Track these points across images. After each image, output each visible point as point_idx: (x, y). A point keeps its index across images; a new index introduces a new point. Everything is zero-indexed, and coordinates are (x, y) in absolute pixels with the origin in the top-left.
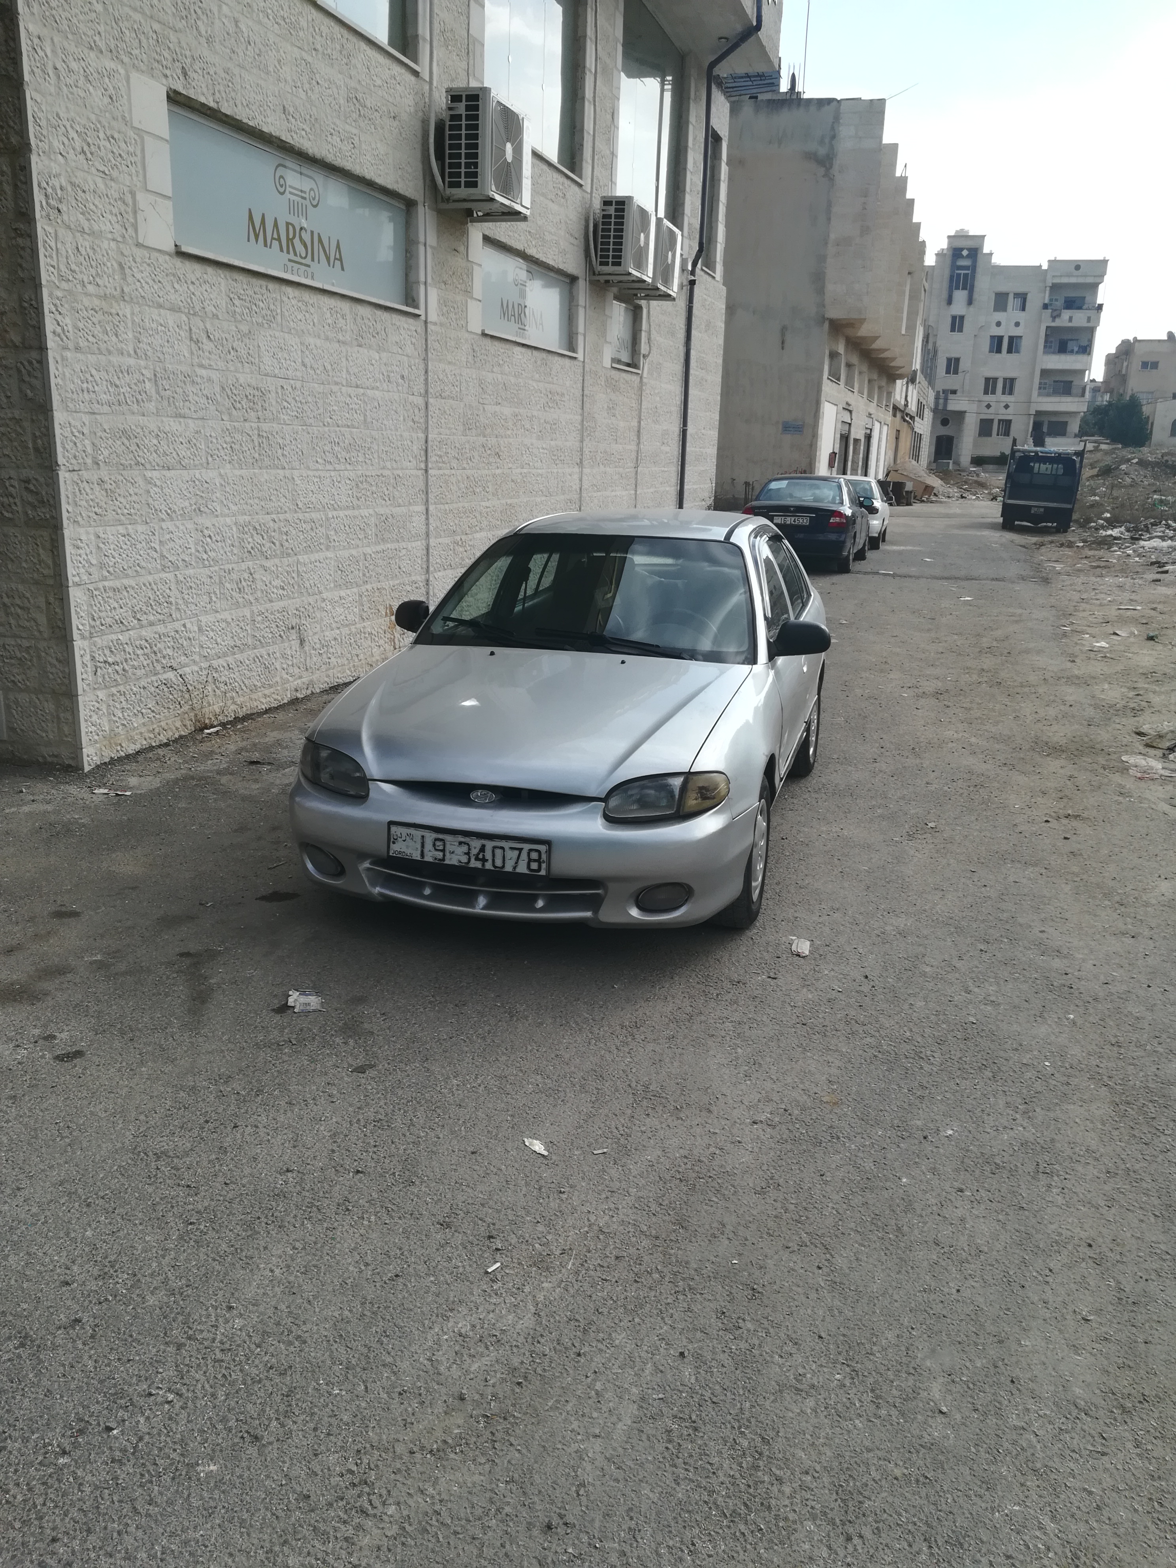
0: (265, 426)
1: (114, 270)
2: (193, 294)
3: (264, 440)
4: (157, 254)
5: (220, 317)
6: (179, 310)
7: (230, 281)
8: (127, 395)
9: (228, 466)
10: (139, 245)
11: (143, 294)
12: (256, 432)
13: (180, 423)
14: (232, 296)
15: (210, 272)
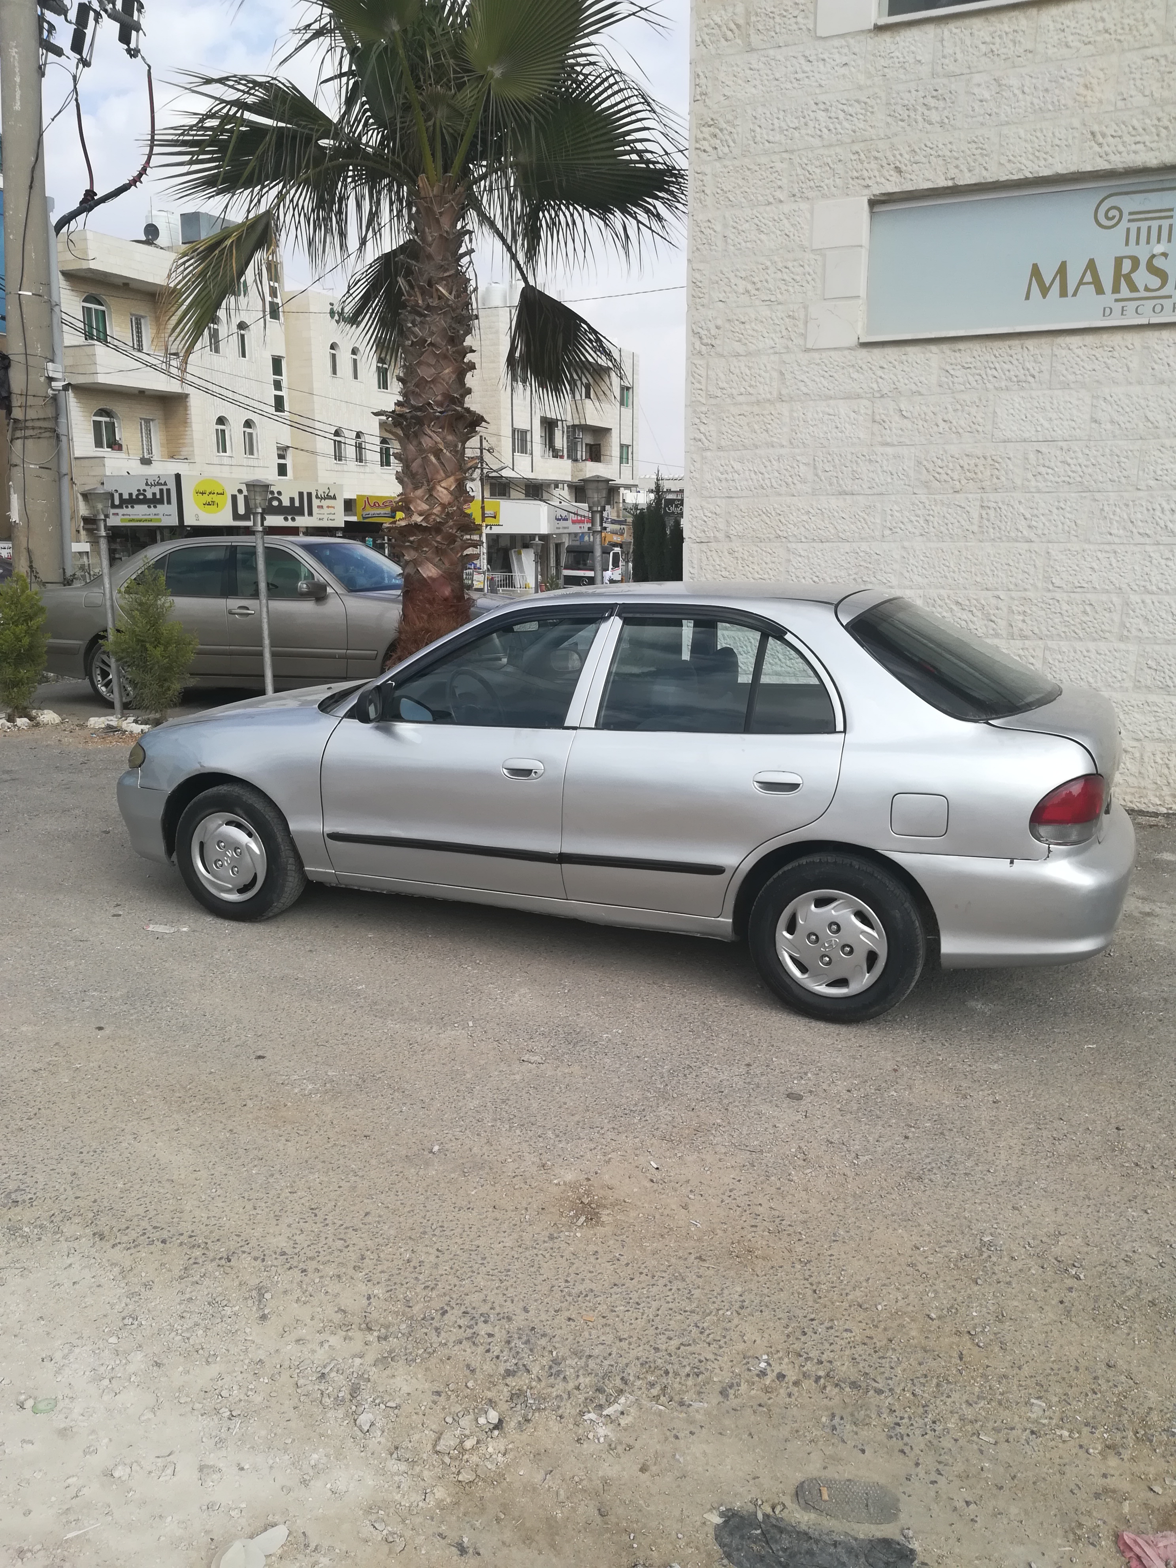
1: (771, 378)
2: (881, 377)
4: (832, 353)
6: (859, 397)
10: (807, 350)
11: (805, 390)
13: (845, 500)
15: (912, 351)
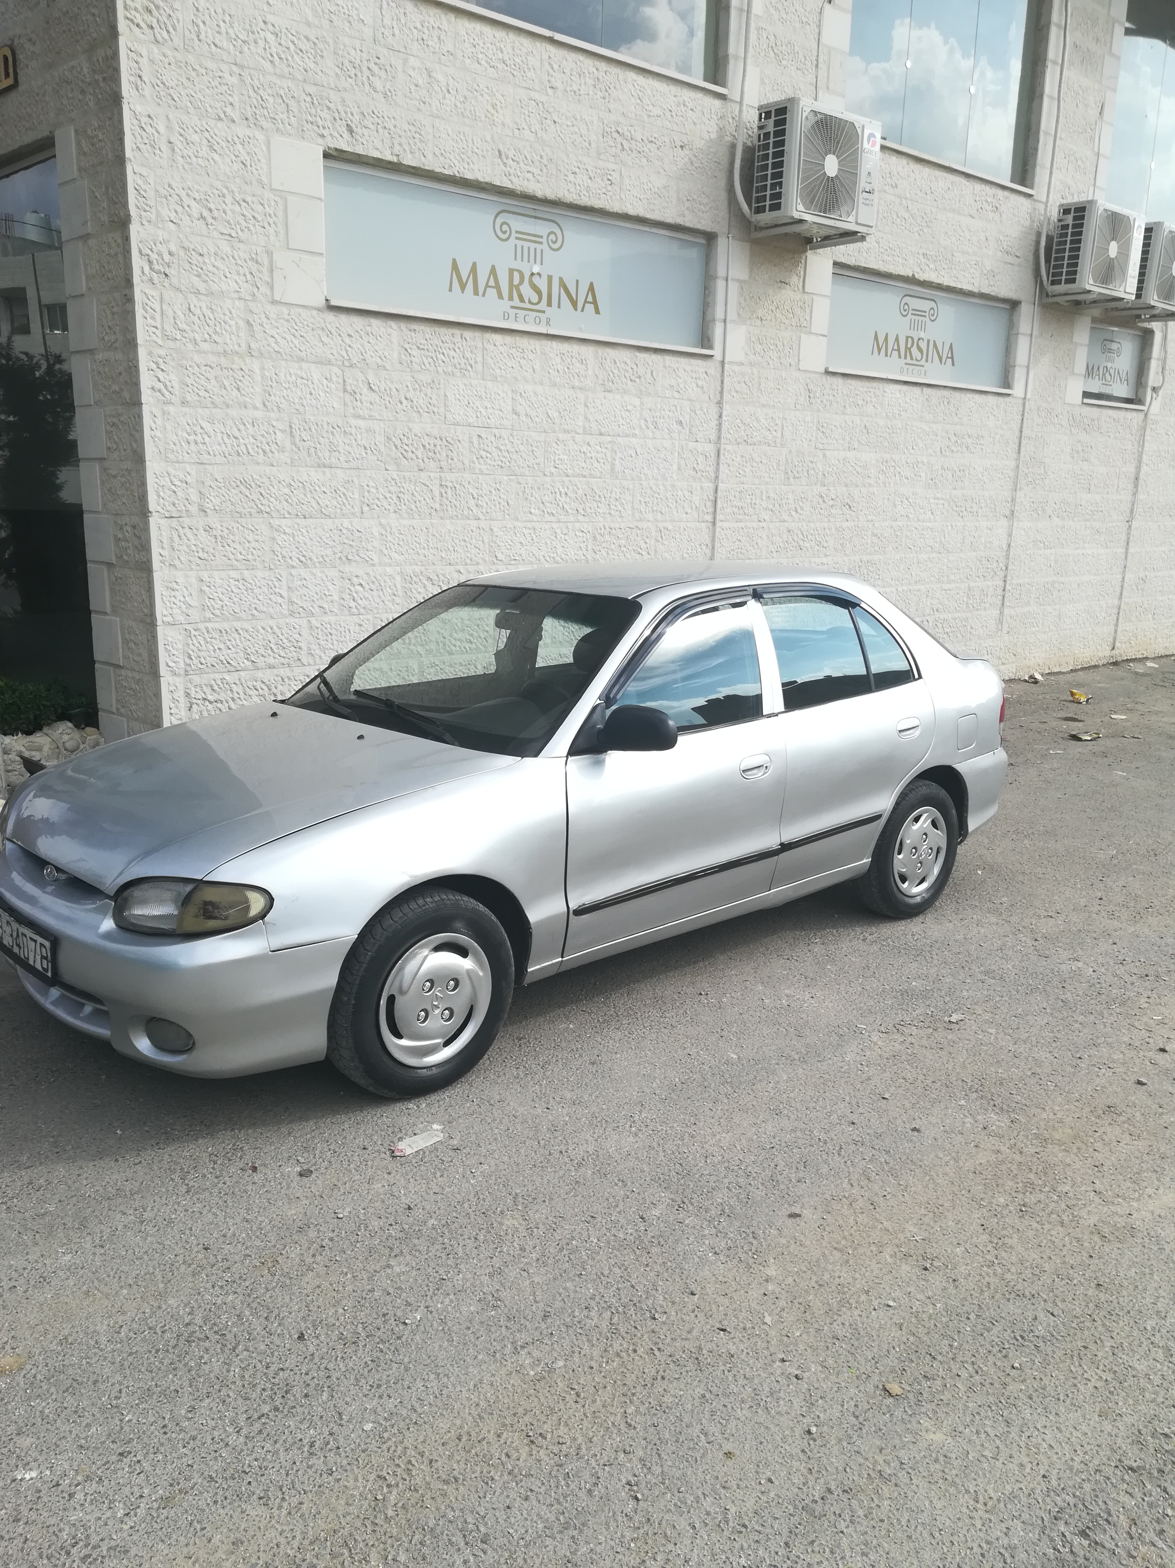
0: (450, 476)
1: (238, 328)
2: (350, 346)
3: (449, 491)
4: (300, 310)
5: (388, 367)
6: (330, 363)
7: (406, 331)
8: (249, 447)
9: (393, 515)
10: (274, 302)
11: (277, 348)
12: (438, 482)
13: (324, 473)
14: (407, 346)
15: (376, 324)
